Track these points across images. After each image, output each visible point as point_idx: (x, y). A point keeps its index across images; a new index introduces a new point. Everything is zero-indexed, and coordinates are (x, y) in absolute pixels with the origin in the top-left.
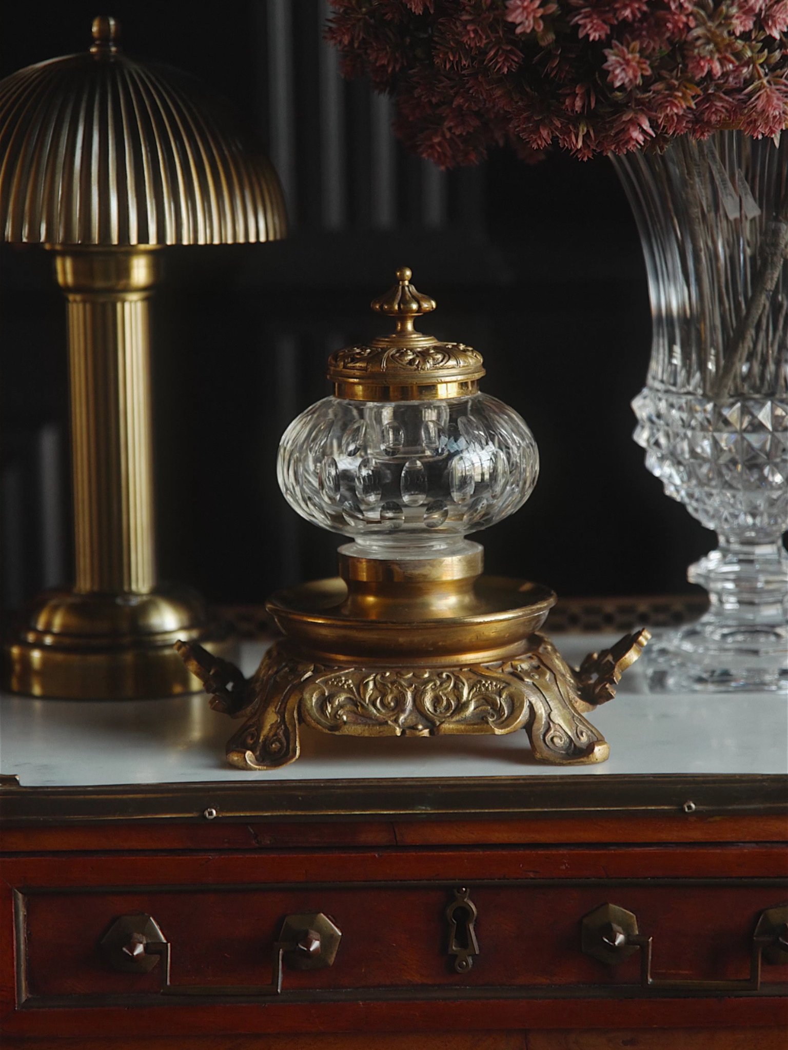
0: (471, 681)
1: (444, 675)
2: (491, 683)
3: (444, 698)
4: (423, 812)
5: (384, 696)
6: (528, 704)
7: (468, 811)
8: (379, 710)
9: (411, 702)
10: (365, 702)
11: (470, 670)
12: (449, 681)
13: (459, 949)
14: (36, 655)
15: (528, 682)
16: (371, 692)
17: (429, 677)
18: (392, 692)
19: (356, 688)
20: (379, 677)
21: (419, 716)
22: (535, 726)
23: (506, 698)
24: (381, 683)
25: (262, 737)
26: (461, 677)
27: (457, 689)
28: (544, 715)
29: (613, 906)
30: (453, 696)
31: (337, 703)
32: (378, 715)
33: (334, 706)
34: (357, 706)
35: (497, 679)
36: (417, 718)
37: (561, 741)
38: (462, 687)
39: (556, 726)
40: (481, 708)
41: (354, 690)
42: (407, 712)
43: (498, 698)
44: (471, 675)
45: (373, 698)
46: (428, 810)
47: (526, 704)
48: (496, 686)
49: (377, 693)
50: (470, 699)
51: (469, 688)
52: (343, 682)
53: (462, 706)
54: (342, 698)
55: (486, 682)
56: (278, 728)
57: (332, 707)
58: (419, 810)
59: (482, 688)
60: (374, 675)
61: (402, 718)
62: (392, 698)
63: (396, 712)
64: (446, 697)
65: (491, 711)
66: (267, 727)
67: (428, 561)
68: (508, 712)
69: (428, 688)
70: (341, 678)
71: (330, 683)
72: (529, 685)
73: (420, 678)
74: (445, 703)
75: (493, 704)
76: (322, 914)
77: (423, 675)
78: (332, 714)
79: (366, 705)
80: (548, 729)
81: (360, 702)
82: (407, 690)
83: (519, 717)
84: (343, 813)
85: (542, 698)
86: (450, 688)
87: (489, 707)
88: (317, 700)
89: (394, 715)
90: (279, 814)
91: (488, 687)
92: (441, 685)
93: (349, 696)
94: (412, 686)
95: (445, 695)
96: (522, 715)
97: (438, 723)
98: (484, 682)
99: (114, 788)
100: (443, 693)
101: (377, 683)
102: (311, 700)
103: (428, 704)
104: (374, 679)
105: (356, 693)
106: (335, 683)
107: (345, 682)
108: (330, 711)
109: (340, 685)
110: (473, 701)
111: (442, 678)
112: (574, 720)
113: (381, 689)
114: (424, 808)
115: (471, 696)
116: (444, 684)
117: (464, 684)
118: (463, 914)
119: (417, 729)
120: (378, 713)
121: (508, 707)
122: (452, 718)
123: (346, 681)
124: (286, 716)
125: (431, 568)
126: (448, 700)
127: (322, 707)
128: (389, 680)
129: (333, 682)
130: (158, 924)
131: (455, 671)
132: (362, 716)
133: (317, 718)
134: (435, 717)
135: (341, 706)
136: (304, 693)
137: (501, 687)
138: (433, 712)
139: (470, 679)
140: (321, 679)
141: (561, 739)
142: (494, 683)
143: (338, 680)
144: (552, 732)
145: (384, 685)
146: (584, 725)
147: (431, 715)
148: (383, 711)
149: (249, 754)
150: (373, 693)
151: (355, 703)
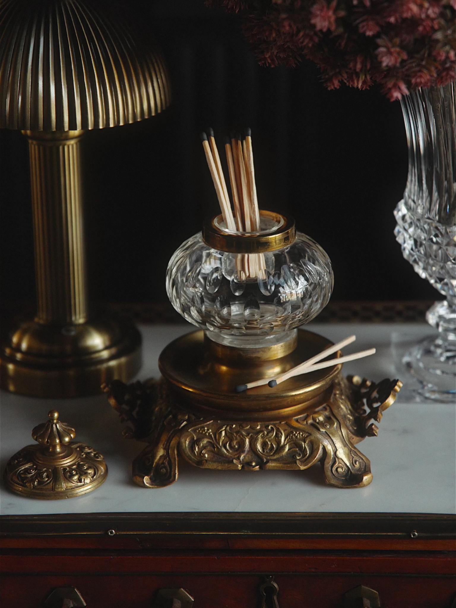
0: (287, 432)
1: (270, 428)
2: (299, 433)
3: (269, 443)
5: (231, 441)
6: (322, 447)
8: (228, 450)
9: (248, 445)
10: (219, 445)
11: (286, 423)
12: (272, 432)
14: (11, 367)
15: (322, 431)
16: (223, 438)
17: (260, 428)
18: (236, 439)
19: (213, 435)
20: (228, 428)
21: (253, 455)
22: (327, 461)
23: (308, 443)
24: (230, 432)
25: (154, 464)
26: (280, 428)
27: (278, 437)
28: (332, 453)
29: (364, 587)
30: (275, 442)
31: (202, 445)
32: (227, 454)
33: (200, 447)
34: (214, 448)
35: (303, 431)
36: (252, 456)
37: (342, 470)
38: (280, 436)
39: (340, 460)
40: (292, 449)
41: (213, 437)
42: (246, 452)
43: (303, 444)
44: (287, 427)
45: (225, 442)
46: (248, 533)
47: (321, 448)
48: (302, 435)
49: (227, 439)
50: (285, 444)
51: (285, 436)
52: (206, 431)
53: (280, 448)
54: (205, 441)
55: (296, 433)
56: (165, 459)
57: (198, 448)
58: (243, 532)
59: (293, 436)
60: (225, 426)
61: (242, 457)
62: (236, 443)
63: (239, 452)
64: (270, 442)
65: (299, 451)
66: (158, 457)
67: (262, 349)
68: (309, 453)
69: (259, 436)
70: (204, 428)
71: (197, 431)
72: (323, 433)
73: (254, 429)
74: (270, 446)
75: (300, 447)
76: (182, 589)
77: (256, 427)
78: (198, 453)
79: (220, 447)
80: (334, 462)
81: (216, 445)
82: (246, 438)
83: (316, 457)
84: (194, 533)
85: (331, 442)
86: (273, 437)
87: (298, 449)
88: (189, 442)
89: (237, 454)
90: (154, 533)
91: (297, 436)
92: (267, 434)
93: (209, 440)
94: (249, 435)
95: (270, 441)
96: (318, 455)
97: (265, 460)
98: (294, 433)
100: (269, 440)
101: (227, 433)
102: (186, 443)
103: (259, 447)
104: (225, 429)
105: (214, 439)
106: (201, 431)
107: (207, 432)
108: (197, 450)
109: (204, 433)
110: (287, 445)
111: (268, 429)
112: (351, 454)
113: (230, 437)
114: (246, 531)
115: (286, 442)
116: (269, 434)
117: (282, 435)
118: (271, 590)
119: (252, 465)
120: (228, 452)
121: (309, 449)
122: (274, 456)
123: (208, 430)
124: (170, 452)
125: (263, 353)
126: (271, 444)
127: (192, 448)
128: (235, 430)
129: (199, 431)
130: (80, 592)
131: (276, 423)
132: (217, 454)
133: (189, 455)
134: (263, 456)
135: (204, 448)
136: (181, 438)
137: (306, 436)
138: (262, 452)
139: (286, 430)
140: (192, 429)
141: (342, 468)
142: (301, 434)
143: (202, 429)
144: (337, 464)
145: (232, 434)
146: (357, 455)
147: (261, 454)
148: (231, 451)
149: (146, 478)
150: (224, 439)
151: (213, 445)
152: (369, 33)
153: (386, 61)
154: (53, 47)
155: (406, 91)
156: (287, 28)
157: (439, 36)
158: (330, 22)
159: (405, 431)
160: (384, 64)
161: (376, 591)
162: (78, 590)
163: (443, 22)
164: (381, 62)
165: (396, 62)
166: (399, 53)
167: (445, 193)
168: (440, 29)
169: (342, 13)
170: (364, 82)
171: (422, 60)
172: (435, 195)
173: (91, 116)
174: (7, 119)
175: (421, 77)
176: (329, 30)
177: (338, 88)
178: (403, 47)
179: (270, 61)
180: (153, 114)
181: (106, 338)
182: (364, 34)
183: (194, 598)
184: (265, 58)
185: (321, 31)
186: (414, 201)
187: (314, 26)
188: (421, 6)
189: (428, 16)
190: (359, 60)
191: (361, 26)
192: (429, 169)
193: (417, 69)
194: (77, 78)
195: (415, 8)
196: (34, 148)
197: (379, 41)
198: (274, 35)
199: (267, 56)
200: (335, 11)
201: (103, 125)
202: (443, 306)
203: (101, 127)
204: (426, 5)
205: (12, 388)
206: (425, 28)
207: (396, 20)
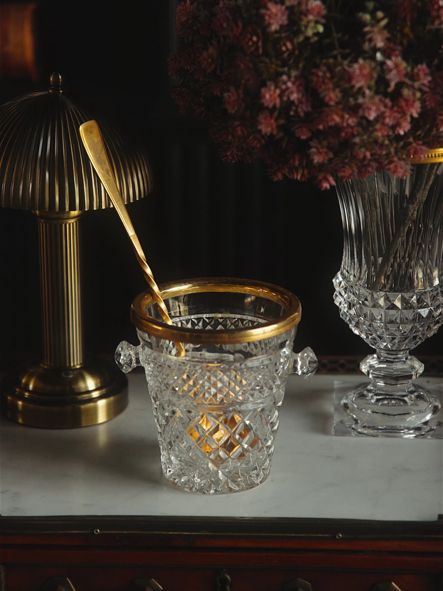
14: (20, 403)
29: (300, 580)
46: (206, 533)
58: (202, 533)
76: (153, 580)
118: (224, 580)
130: (71, 581)
152: (303, 137)
153: (317, 159)
154: (58, 145)
155: (333, 183)
156: (240, 132)
157: (357, 140)
158: (272, 129)
159: (338, 458)
160: (315, 161)
161: (310, 583)
162: (69, 579)
163: (360, 130)
164: (313, 160)
165: (324, 159)
166: (326, 153)
167: (372, 265)
168: (359, 134)
169: (282, 122)
170: (303, 175)
171: (346, 159)
172: (364, 267)
173: (87, 200)
174: (20, 201)
175: (344, 171)
176: (271, 134)
177: (281, 179)
178: (330, 148)
179: (231, 158)
180: (137, 199)
181: (99, 381)
182: (299, 138)
183: (163, 588)
184: (227, 156)
185: (266, 134)
186: (347, 271)
187: (260, 131)
188: (342, 117)
189: (348, 125)
190: (297, 158)
191: (297, 131)
192: (359, 246)
193: (341, 165)
194: (76, 169)
195: (337, 119)
196: (42, 226)
197: (312, 143)
198: (230, 138)
199: (228, 154)
200: (277, 120)
201: (96, 207)
202: (373, 358)
203: (95, 209)
204: (347, 116)
205: (20, 421)
206: (346, 134)
207: (324, 127)
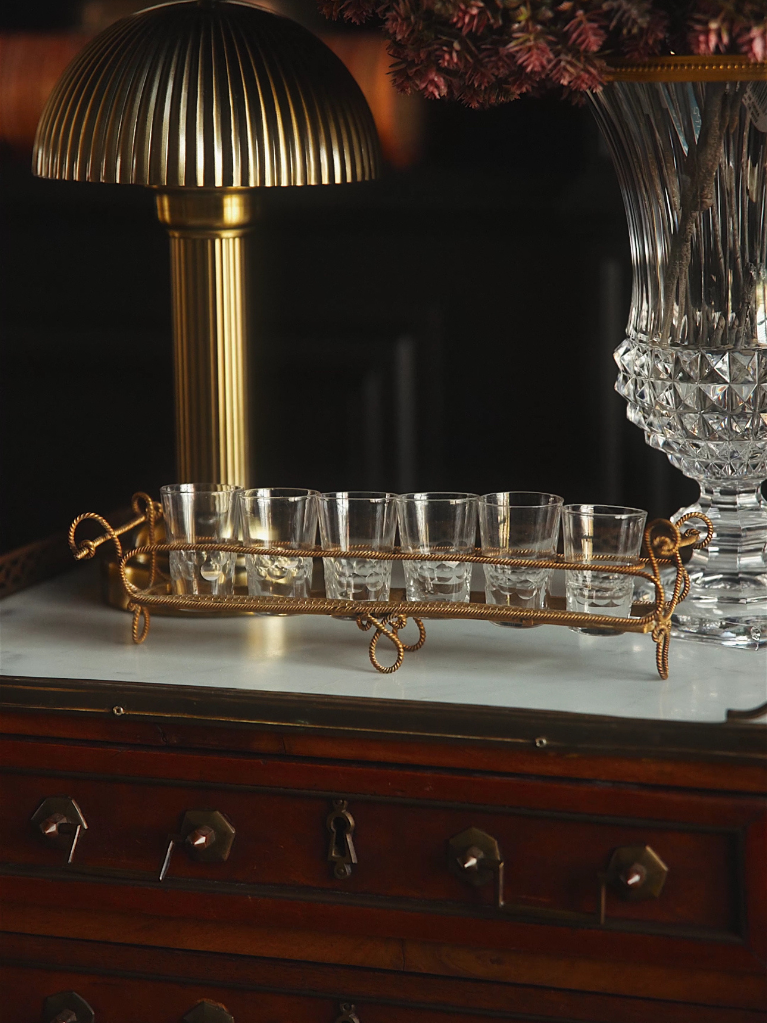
4: (303, 725)
7: (342, 728)
13: (338, 856)
29: (476, 831)
46: (306, 724)
58: (299, 723)
76: (218, 813)
84: (232, 720)
90: (178, 716)
99: (37, 681)
114: (303, 722)
118: (342, 825)
130: (80, 807)
162: (77, 802)
183: (235, 829)
